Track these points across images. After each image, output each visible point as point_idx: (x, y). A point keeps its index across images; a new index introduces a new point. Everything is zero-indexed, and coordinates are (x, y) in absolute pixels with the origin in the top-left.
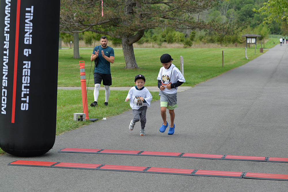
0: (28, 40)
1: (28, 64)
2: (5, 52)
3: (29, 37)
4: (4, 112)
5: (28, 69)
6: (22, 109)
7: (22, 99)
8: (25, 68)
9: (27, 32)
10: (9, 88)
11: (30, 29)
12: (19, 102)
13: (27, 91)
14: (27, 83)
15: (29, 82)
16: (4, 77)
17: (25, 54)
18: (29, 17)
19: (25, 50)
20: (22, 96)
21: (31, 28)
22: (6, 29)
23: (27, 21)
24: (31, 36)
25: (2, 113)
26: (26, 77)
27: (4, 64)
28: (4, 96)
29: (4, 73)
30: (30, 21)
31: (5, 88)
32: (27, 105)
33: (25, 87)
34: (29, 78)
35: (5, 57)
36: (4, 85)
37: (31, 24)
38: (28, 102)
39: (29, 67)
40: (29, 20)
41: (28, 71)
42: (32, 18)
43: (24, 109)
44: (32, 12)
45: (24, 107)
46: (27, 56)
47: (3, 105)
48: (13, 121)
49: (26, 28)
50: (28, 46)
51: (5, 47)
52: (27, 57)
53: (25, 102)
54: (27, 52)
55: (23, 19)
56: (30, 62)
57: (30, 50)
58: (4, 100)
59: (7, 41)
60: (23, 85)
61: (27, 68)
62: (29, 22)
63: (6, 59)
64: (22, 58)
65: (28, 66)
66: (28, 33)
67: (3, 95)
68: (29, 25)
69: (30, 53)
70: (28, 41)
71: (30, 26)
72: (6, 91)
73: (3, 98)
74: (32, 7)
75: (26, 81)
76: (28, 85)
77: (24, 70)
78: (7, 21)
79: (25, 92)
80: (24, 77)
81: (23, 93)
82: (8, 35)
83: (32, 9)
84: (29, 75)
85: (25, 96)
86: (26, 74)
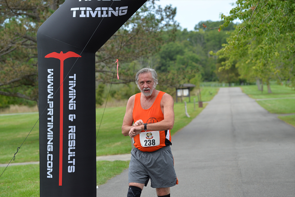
0: (72, 105)
1: (73, 128)
2: (49, 119)
3: (73, 103)
4: (50, 176)
5: (73, 133)
6: (69, 171)
7: (69, 162)
8: (71, 132)
10: (55, 152)
11: (73, 96)
12: (66, 165)
13: (73, 154)
14: (73, 147)
15: (74, 145)
16: (49, 143)
17: (70, 119)
18: (72, 84)
19: (70, 115)
20: (69, 159)
21: (75, 94)
22: (49, 97)
23: (70, 88)
24: (75, 102)
25: (48, 177)
26: (72, 141)
27: (49, 130)
28: (50, 160)
29: (48, 138)
30: (73, 88)
31: (50, 153)
32: (74, 167)
33: (71, 151)
34: (74, 141)
35: (49, 123)
36: (49, 150)
37: (75, 91)
38: (74, 164)
39: (74, 131)
41: (73, 135)
42: (75, 85)
43: (71, 171)
44: (75, 79)
45: (71, 169)
46: (72, 120)
47: (48, 169)
48: (60, 184)
49: (70, 94)
50: (72, 112)
51: (49, 113)
52: (72, 122)
53: (72, 164)
54: (72, 117)
55: (66, 86)
56: (74, 127)
57: (75, 115)
58: (50, 165)
59: (51, 108)
60: (69, 149)
63: (50, 125)
64: (68, 123)
65: (73, 130)
66: (72, 99)
67: (48, 160)
68: (72, 92)
69: (75, 118)
70: (72, 107)
72: (52, 155)
73: (48, 162)
74: (75, 75)
75: (72, 144)
76: (74, 148)
77: (70, 134)
78: (50, 89)
79: (72, 155)
80: (69, 141)
81: (69, 156)
82: (52, 102)
83: (75, 77)
84: (74, 138)
85: (72, 158)
86: (72, 138)
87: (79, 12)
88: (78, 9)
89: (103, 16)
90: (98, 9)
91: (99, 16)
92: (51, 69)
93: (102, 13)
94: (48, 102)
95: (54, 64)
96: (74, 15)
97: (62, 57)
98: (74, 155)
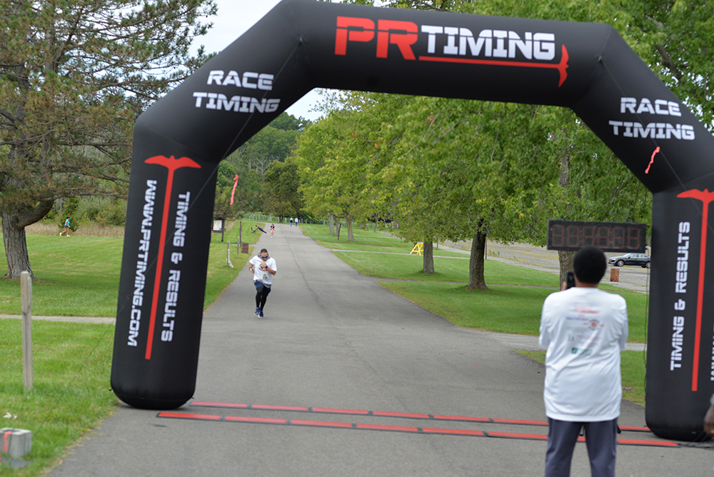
0: (179, 240)
1: (176, 274)
2: (140, 256)
3: (181, 236)
4: (133, 343)
5: (176, 281)
6: (163, 339)
7: (165, 325)
8: (172, 280)
9: (178, 229)
10: (145, 308)
11: (183, 225)
12: (160, 328)
14: (172, 302)
15: (175, 300)
16: (136, 292)
17: (173, 260)
18: (183, 207)
19: (174, 254)
20: (165, 320)
21: (185, 223)
22: (145, 223)
23: (179, 213)
24: (183, 234)
25: (129, 344)
26: (173, 293)
27: (138, 272)
28: (135, 319)
29: (136, 286)
30: (184, 213)
31: (137, 307)
32: (171, 333)
33: (170, 308)
34: (176, 294)
35: (139, 263)
36: (135, 303)
37: (185, 218)
38: (172, 328)
39: (178, 279)
40: (182, 211)
41: (175, 285)
42: (186, 209)
43: (166, 339)
44: (188, 200)
45: (167, 336)
46: (176, 262)
47: (130, 332)
48: (148, 356)
49: (177, 222)
50: (178, 249)
51: (142, 248)
52: (176, 264)
53: (168, 329)
54: (176, 258)
55: (174, 209)
56: (179, 272)
57: (181, 255)
58: (134, 325)
59: (146, 240)
60: (167, 305)
61: (174, 279)
62: (182, 215)
63: (142, 266)
64: (169, 265)
65: (176, 277)
66: (180, 230)
67: (132, 317)
68: (181, 219)
69: (181, 259)
70: (179, 241)
71: (183, 221)
72: (139, 312)
73: (132, 322)
74: (188, 194)
75: (172, 298)
76: (175, 305)
77: (170, 283)
78: (148, 211)
79: (169, 315)
80: (168, 294)
81: (166, 316)
82: (149, 231)
83: (187, 196)
84: (177, 289)
85: (169, 320)
86: (173, 289)
87: (206, 100)
88: (204, 95)
89: (242, 110)
90: (236, 98)
91: (236, 109)
92: (153, 179)
93: (241, 105)
94: (143, 231)
95: (159, 174)
96: (198, 104)
97: (173, 164)
98: (173, 316)
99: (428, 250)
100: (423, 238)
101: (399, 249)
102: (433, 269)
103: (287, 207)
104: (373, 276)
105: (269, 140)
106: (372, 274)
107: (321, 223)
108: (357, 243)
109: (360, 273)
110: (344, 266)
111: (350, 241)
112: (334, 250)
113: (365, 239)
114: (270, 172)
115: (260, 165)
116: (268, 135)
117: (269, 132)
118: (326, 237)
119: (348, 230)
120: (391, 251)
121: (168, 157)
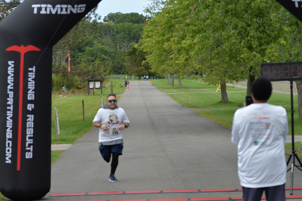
0: (31, 96)
1: (31, 117)
2: (8, 108)
3: (32, 93)
4: (9, 161)
5: (31, 121)
6: (27, 157)
7: (27, 149)
8: (29, 121)
9: (30, 89)
10: (14, 139)
11: (32, 86)
12: (24, 151)
13: (31, 141)
14: (31, 134)
15: (32, 133)
16: (8, 130)
17: (28, 108)
18: (32, 76)
19: (29, 105)
20: (27, 145)
21: (34, 85)
22: (9, 87)
23: (29, 79)
25: (7, 162)
26: (30, 129)
27: (8, 118)
28: (9, 147)
29: (7, 126)
30: (33, 79)
31: (9, 139)
32: (31, 153)
33: (30, 138)
34: (32, 129)
35: (8, 112)
36: (8, 137)
37: (34, 82)
38: (32, 150)
39: (33, 120)
40: (31, 78)
41: (31, 124)
42: (34, 77)
44: (34, 71)
45: (29, 155)
47: (7, 155)
48: (18, 168)
49: (29, 85)
50: (31, 102)
51: (9, 103)
52: (31, 111)
53: (29, 151)
54: (30, 107)
55: (26, 77)
56: (33, 116)
57: (33, 105)
58: (9, 151)
59: (11, 98)
60: (27, 136)
61: (30, 120)
62: (31, 81)
63: (10, 114)
64: (27, 112)
65: (31, 119)
67: (7, 146)
69: (33, 107)
70: (31, 97)
71: (32, 84)
72: (11, 142)
73: (7, 149)
74: (34, 67)
75: (30, 132)
76: (32, 136)
77: (28, 123)
78: (10, 80)
79: (29, 143)
80: (28, 129)
81: (27, 143)
82: (12, 92)
83: (34, 69)
84: (32, 126)
85: (29, 145)
86: (30, 126)
88: (39, 6)
92: (12, 60)
95: (15, 56)
97: (23, 50)
98: (32, 143)
99: (223, 88)
100: (219, 82)
101: (210, 89)
102: (227, 99)
103: (142, 70)
104: (191, 107)
105: (129, 31)
106: (191, 106)
107: (164, 78)
108: (185, 88)
109: (183, 106)
110: (174, 102)
111: (181, 87)
112: (170, 93)
113: (190, 85)
114: (131, 50)
115: (124, 46)
116: (127, 28)
117: (128, 26)
118: (166, 86)
119: (179, 80)
120: (205, 91)
121: (19, 46)
